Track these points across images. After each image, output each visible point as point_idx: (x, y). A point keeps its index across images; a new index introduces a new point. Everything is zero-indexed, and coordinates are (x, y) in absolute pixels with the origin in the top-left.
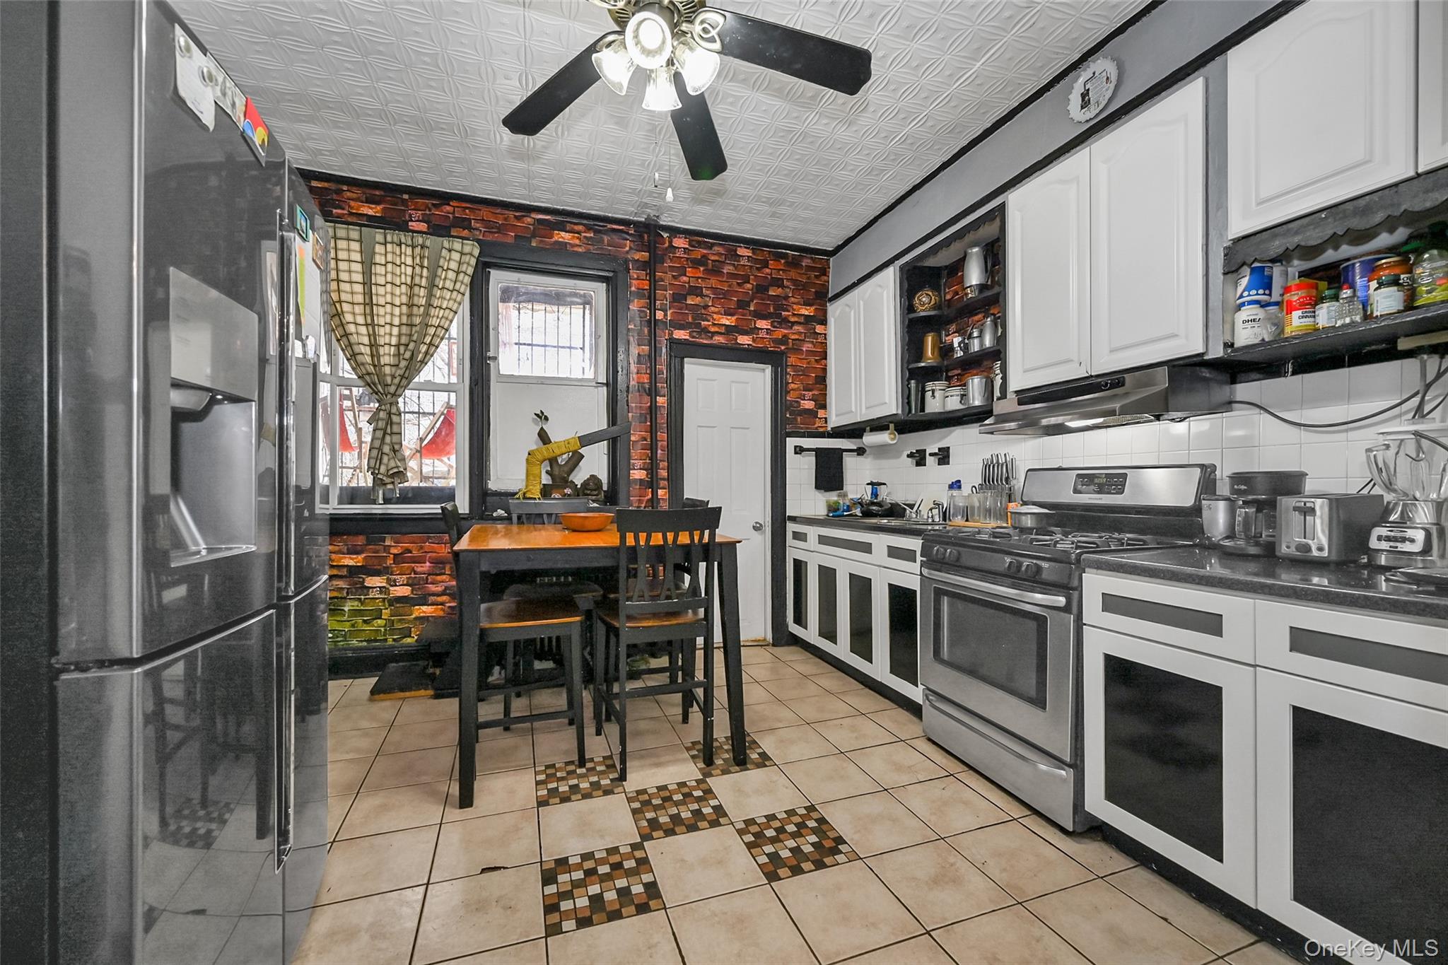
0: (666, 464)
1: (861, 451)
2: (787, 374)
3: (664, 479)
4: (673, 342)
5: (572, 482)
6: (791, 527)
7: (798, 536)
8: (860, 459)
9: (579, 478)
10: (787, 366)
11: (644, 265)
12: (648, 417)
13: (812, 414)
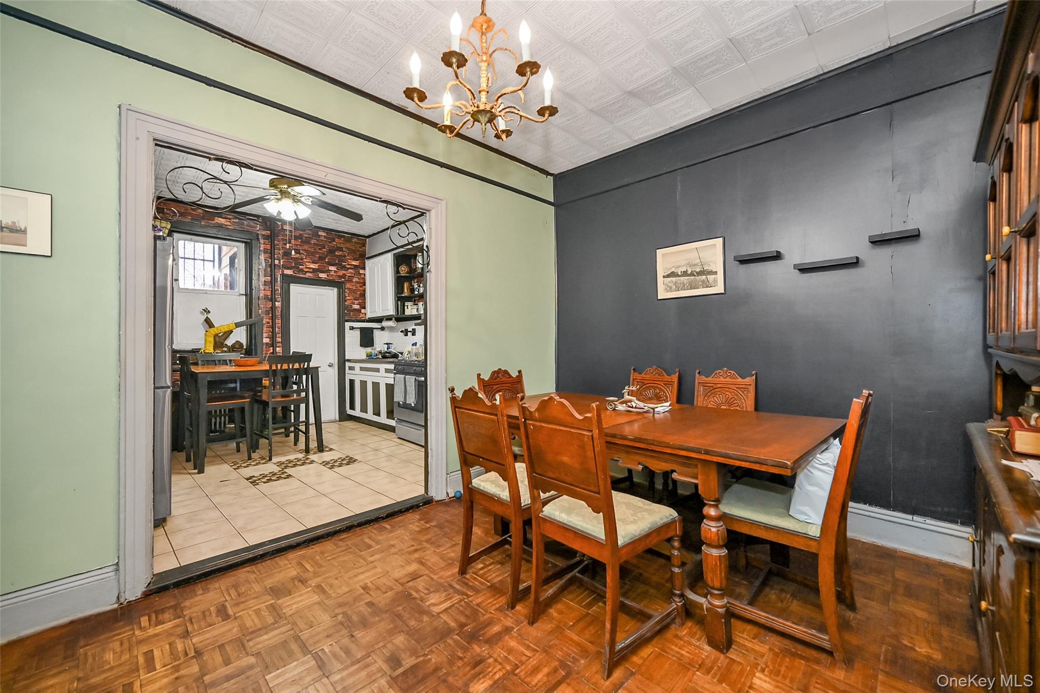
0: (280, 335)
1: (383, 329)
2: (345, 292)
3: (279, 343)
4: (283, 275)
5: (226, 344)
6: (348, 364)
7: (351, 368)
8: (383, 332)
9: (230, 342)
10: (345, 288)
11: (266, 237)
12: (270, 312)
13: (359, 311)
